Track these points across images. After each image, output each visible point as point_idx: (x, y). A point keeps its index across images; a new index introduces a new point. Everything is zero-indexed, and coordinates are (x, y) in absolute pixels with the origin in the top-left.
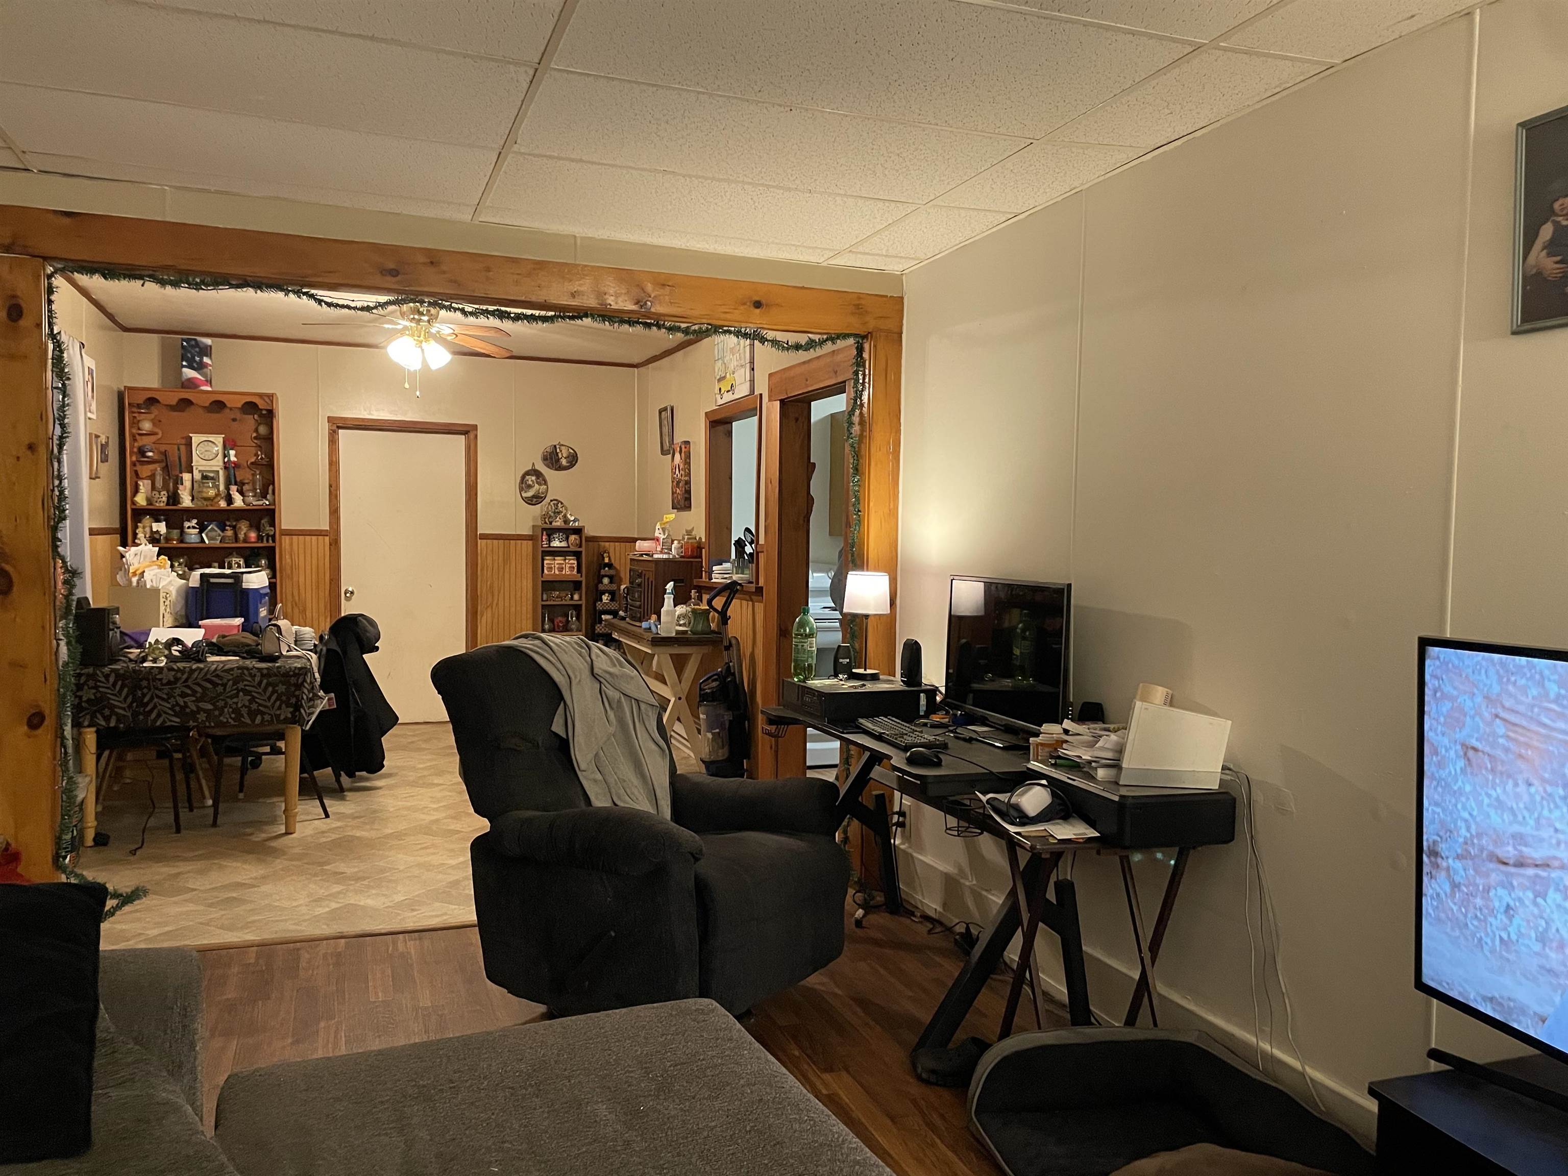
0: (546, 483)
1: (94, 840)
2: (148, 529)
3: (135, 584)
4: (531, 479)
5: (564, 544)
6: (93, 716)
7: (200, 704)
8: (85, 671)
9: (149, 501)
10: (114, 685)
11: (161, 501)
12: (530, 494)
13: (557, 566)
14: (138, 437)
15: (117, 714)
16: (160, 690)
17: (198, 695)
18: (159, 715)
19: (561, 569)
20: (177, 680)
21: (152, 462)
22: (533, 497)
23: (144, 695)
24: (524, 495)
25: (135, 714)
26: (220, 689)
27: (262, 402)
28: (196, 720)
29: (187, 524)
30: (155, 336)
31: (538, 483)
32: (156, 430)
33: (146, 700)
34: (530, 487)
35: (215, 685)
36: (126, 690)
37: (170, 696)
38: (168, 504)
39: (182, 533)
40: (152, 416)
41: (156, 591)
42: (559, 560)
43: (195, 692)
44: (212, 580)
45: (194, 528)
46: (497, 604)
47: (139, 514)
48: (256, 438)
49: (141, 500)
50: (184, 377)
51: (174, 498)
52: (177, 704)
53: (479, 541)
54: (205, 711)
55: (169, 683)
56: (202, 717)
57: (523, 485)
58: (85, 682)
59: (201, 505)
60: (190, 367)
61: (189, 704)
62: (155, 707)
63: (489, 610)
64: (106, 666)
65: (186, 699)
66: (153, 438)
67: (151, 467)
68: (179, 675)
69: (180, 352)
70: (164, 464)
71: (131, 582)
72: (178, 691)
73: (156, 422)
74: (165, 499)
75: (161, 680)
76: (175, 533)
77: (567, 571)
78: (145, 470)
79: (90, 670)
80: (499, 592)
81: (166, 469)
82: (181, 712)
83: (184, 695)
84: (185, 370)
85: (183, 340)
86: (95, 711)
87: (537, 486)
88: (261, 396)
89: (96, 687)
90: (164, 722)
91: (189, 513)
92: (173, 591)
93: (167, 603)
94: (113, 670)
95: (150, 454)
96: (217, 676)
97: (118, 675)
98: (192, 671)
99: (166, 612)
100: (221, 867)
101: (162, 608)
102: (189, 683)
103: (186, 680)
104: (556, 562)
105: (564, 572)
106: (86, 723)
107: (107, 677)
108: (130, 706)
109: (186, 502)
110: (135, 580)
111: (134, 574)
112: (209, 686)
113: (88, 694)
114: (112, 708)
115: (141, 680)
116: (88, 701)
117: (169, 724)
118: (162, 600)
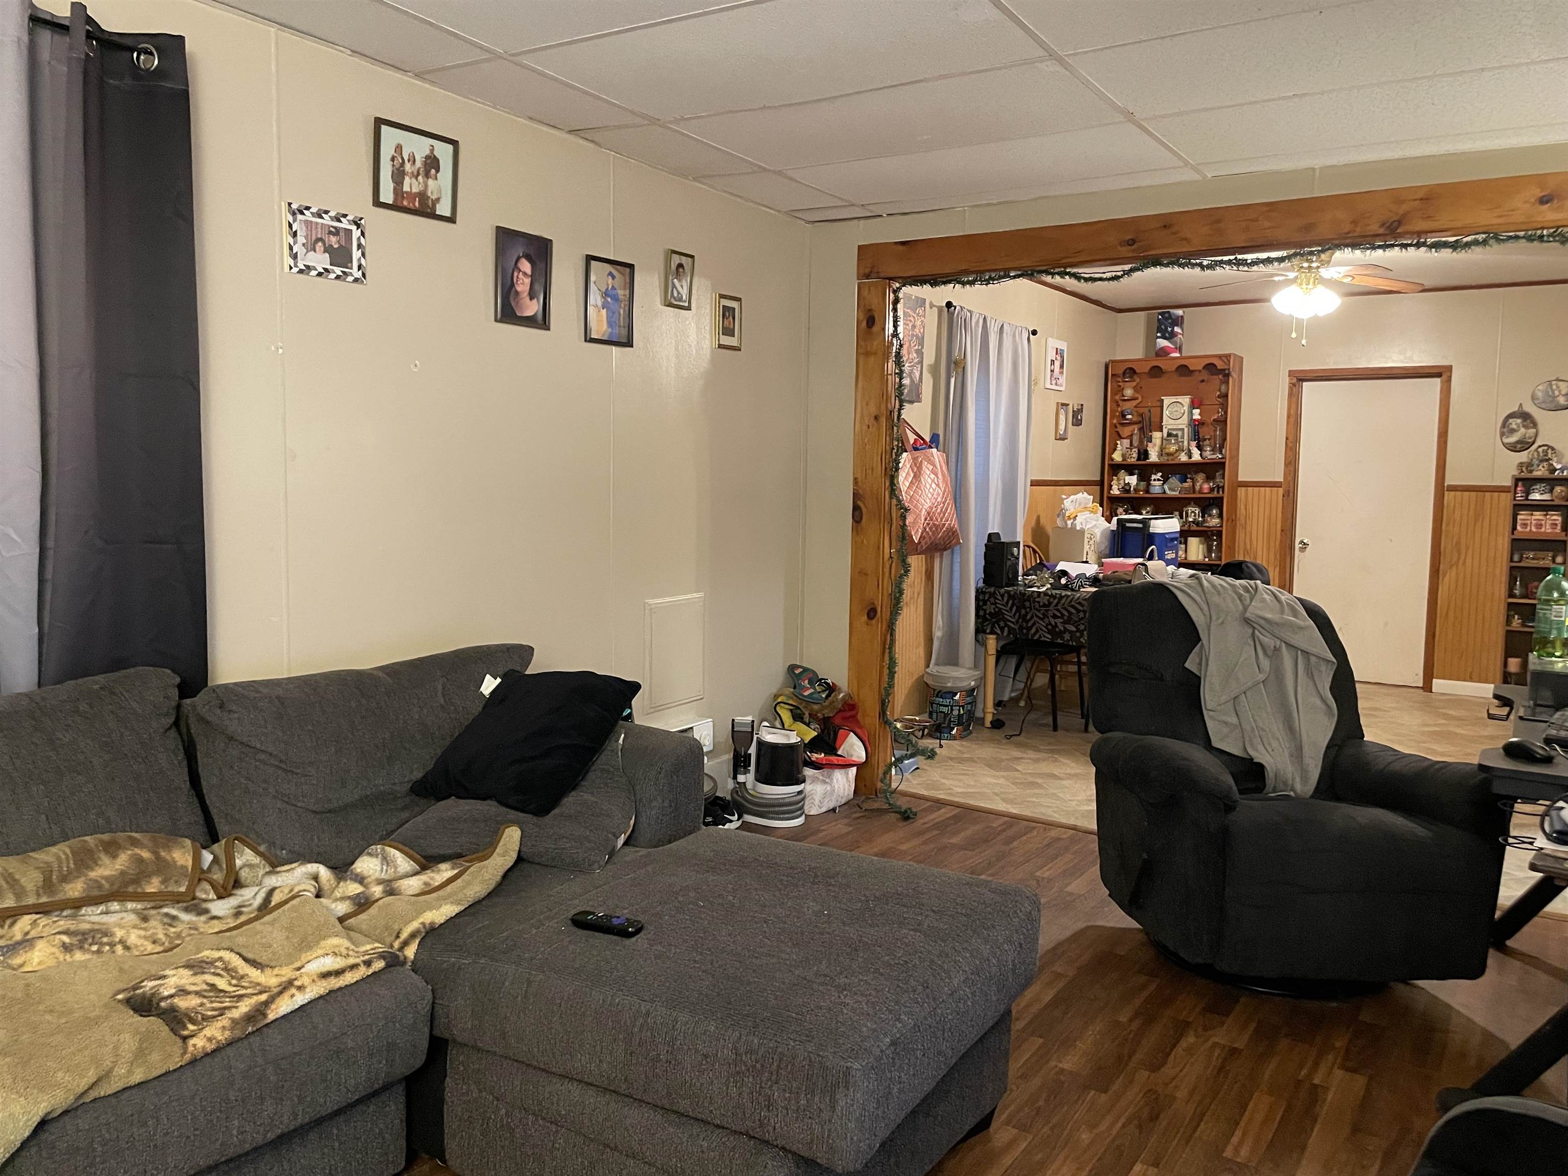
0: (1535, 425)
1: (991, 722)
2: (1122, 482)
3: (1069, 526)
4: (1515, 423)
5: (1546, 497)
6: (993, 626)
7: (1067, 626)
8: (989, 590)
9: (1123, 456)
10: (1007, 603)
11: (1133, 458)
12: (1513, 439)
13: (1534, 522)
14: (1120, 403)
15: (1009, 627)
16: (1039, 611)
17: (1065, 618)
18: (1037, 631)
19: (1539, 526)
20: (1050, 603)
21: (1131, 423)
22: (1518, 442)
23: (1027, 613)
24: (1506, 440)
25: (1021, 628)
26: (1082, 615)
27: (1221, 363)
28: (1062, 638)
29: (1153, 477)
30: (1143, 313)
31: (1524, 426)
32: (1137, 395)
33: (1028, 617)
34: (1513, 431)
35: (1078, 611)
36: (1015, 608)
37: (1045, 616)
38: (1139, 459)
39: (1149, 485)
40: (1134, 384)
41: (1082, 532)
42: (1538, 515)
43: (1063, 615)
44: (1128, 525)
45: (1159, 480)
46: (1464, 563)
47: (1116, 468)
48: (1219, 397)
49: (1117, 457)
50: (1158, 347)
51: (1144, 454)
52: (1050, 624)
53: (1446, 493)
54: (1071, 632)
55: (1044, 606)
56: (1067, 636)
57: (1506, 428)
58: (988, 600)
59: (1164, 460)
60: (1164, 337)
61: (1059, 624)
62: (1034, 624)
63: (1454, 568)
64: (1002, 587)
65: (1056, 620)
66: (1135, 403)
67: (1131, 428)
68: (1052, 600)
69: (1156, 324)
70: (1140, 426)
71: (1066, 524)
72: (1050, 613)
73: (1135, 389)
74: (1135, 455)
75: (1039, 602)
76: (1143, 484)
77: (1547, 529)
78: (1126, 431)
79: (992, 590)
80: (1467, 549)
81: (1141, 429)
82: (1052, 630)
83: (1055, 617)
84: (1158, 340)
85: (1160, 314)
86: (995, 622)
87: (1523, 430)
88: (1220, 357)
89: (995, 604)
90: (1040, 636)
91: (1156, 467)
92: (1098, 532)
93: (1092, 542)
94: (1008, 592)
95: (1129, 417)
96: (1079, 603)
97: (1011, 597)
98: (1061, 597)
99: (1089, 549)
100: (1056, 761)
101: (1086, 547)
102: (1059, 607)
103: (1056, 605)
104: (1533, 517)
105: (1543, 530)
106: (988, 631)
107: (1002, 596)
108: (1017, 622)
109: (1154, 457)
110: (1069, 522)
111: (1069, 518)
112: (1073, 611)
113: (990, 608)
114: (1005, 621)
115: (1025, 601)
116: (990, 614)
117: (1043, 639)
118: (1086, 540)
